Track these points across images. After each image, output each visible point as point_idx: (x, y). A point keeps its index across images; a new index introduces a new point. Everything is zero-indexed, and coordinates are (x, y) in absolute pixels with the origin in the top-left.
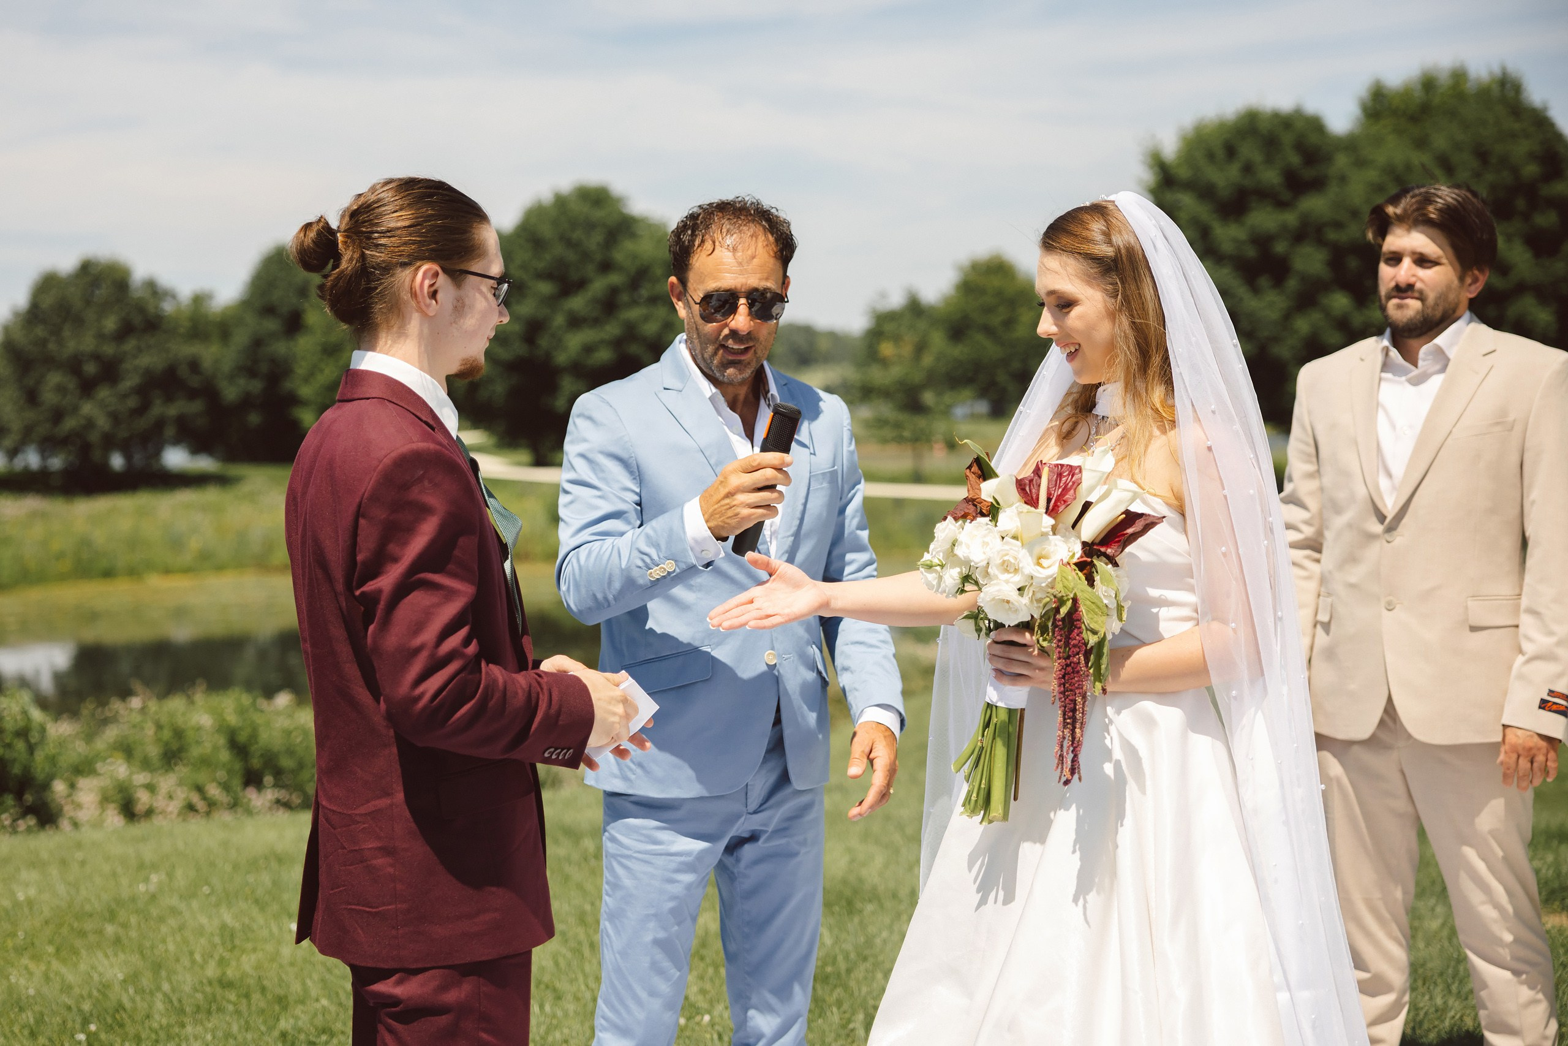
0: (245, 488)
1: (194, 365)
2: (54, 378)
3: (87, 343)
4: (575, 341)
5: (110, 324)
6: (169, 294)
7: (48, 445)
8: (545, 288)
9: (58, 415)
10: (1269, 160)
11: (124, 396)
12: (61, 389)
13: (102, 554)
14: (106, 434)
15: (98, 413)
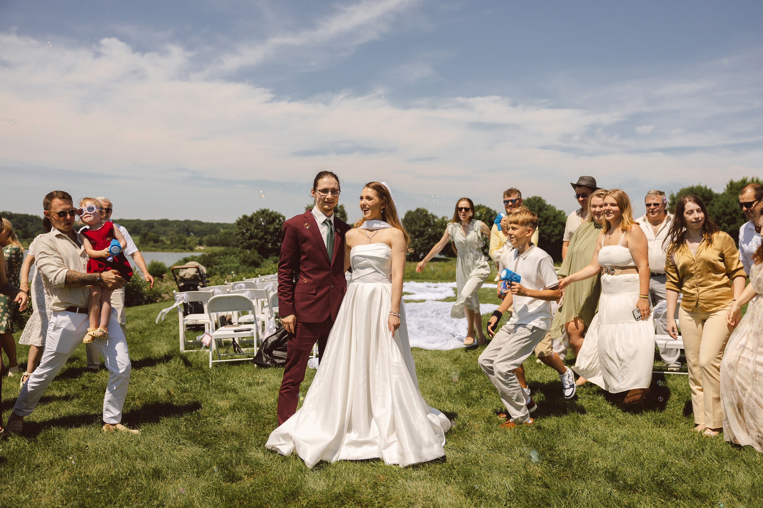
0: (450, 262)
3: (417, 228)
5: (423, 224)
6: (436, 217)
11: (424, 240)
13: (417, 274)
14: (420, 248)
15: (419, 243)
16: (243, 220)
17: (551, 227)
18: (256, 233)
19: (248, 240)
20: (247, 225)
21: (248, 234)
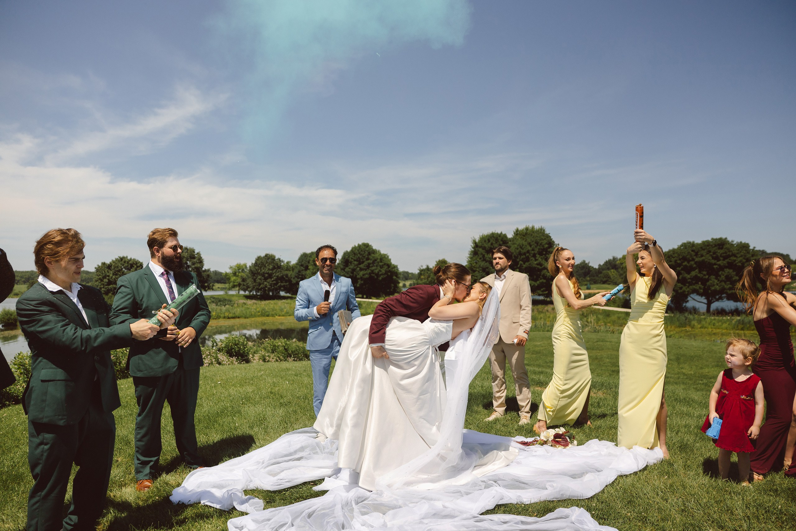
1: (287, 276)
2: (259, 277)
3: (266, 270)
4: (361, 273)
5: (271, 267)
6: (283, 261)
7: (257, 290)
8: (356, 263)
9: (260, 284)
10: (496, 243)
11: (273, 281)
12: (260, 279)
13: (267, 312)
14: (269, 288)
15: (268, 284)
16: (102, 267)
17: (379, 268)
18: (114, 279)
19: (106, 285)
20: (105, 271)
21: (106, 280)
